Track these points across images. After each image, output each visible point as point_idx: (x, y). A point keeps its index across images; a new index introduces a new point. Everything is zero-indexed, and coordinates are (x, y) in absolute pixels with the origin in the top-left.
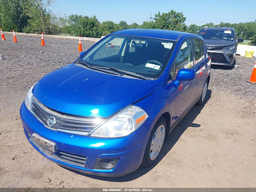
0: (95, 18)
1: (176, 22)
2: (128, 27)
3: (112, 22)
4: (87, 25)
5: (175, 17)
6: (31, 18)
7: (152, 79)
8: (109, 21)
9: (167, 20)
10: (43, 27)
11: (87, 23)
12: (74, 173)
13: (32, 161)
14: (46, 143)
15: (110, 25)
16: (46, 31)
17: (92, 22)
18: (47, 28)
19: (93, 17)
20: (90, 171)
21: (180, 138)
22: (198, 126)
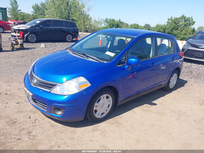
0: (120, 21)
1: (186, 25)
2: (151, 29)
3: (137, 24)
4: (113, 26)
5: (185, 21)
6: (75, 20)
7: (105, 62)
8: (136, 24)
9: (177, 23)
10: (83, 27)
11: (113, 25)
12: (46, 117)
13: (27, 106)
14: (29, 94)
15: (136, 27)
16: (84, 30)
17: (117, 24)
18: (85, 28)
19: (118, 20)
20: (49, 114)
21: (132, 110)
22: (155, 104)
